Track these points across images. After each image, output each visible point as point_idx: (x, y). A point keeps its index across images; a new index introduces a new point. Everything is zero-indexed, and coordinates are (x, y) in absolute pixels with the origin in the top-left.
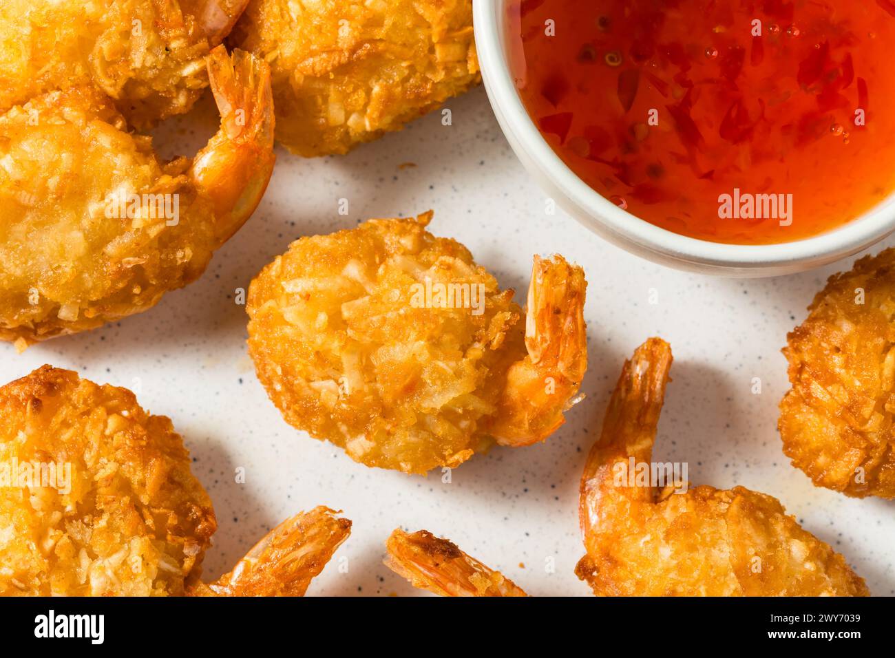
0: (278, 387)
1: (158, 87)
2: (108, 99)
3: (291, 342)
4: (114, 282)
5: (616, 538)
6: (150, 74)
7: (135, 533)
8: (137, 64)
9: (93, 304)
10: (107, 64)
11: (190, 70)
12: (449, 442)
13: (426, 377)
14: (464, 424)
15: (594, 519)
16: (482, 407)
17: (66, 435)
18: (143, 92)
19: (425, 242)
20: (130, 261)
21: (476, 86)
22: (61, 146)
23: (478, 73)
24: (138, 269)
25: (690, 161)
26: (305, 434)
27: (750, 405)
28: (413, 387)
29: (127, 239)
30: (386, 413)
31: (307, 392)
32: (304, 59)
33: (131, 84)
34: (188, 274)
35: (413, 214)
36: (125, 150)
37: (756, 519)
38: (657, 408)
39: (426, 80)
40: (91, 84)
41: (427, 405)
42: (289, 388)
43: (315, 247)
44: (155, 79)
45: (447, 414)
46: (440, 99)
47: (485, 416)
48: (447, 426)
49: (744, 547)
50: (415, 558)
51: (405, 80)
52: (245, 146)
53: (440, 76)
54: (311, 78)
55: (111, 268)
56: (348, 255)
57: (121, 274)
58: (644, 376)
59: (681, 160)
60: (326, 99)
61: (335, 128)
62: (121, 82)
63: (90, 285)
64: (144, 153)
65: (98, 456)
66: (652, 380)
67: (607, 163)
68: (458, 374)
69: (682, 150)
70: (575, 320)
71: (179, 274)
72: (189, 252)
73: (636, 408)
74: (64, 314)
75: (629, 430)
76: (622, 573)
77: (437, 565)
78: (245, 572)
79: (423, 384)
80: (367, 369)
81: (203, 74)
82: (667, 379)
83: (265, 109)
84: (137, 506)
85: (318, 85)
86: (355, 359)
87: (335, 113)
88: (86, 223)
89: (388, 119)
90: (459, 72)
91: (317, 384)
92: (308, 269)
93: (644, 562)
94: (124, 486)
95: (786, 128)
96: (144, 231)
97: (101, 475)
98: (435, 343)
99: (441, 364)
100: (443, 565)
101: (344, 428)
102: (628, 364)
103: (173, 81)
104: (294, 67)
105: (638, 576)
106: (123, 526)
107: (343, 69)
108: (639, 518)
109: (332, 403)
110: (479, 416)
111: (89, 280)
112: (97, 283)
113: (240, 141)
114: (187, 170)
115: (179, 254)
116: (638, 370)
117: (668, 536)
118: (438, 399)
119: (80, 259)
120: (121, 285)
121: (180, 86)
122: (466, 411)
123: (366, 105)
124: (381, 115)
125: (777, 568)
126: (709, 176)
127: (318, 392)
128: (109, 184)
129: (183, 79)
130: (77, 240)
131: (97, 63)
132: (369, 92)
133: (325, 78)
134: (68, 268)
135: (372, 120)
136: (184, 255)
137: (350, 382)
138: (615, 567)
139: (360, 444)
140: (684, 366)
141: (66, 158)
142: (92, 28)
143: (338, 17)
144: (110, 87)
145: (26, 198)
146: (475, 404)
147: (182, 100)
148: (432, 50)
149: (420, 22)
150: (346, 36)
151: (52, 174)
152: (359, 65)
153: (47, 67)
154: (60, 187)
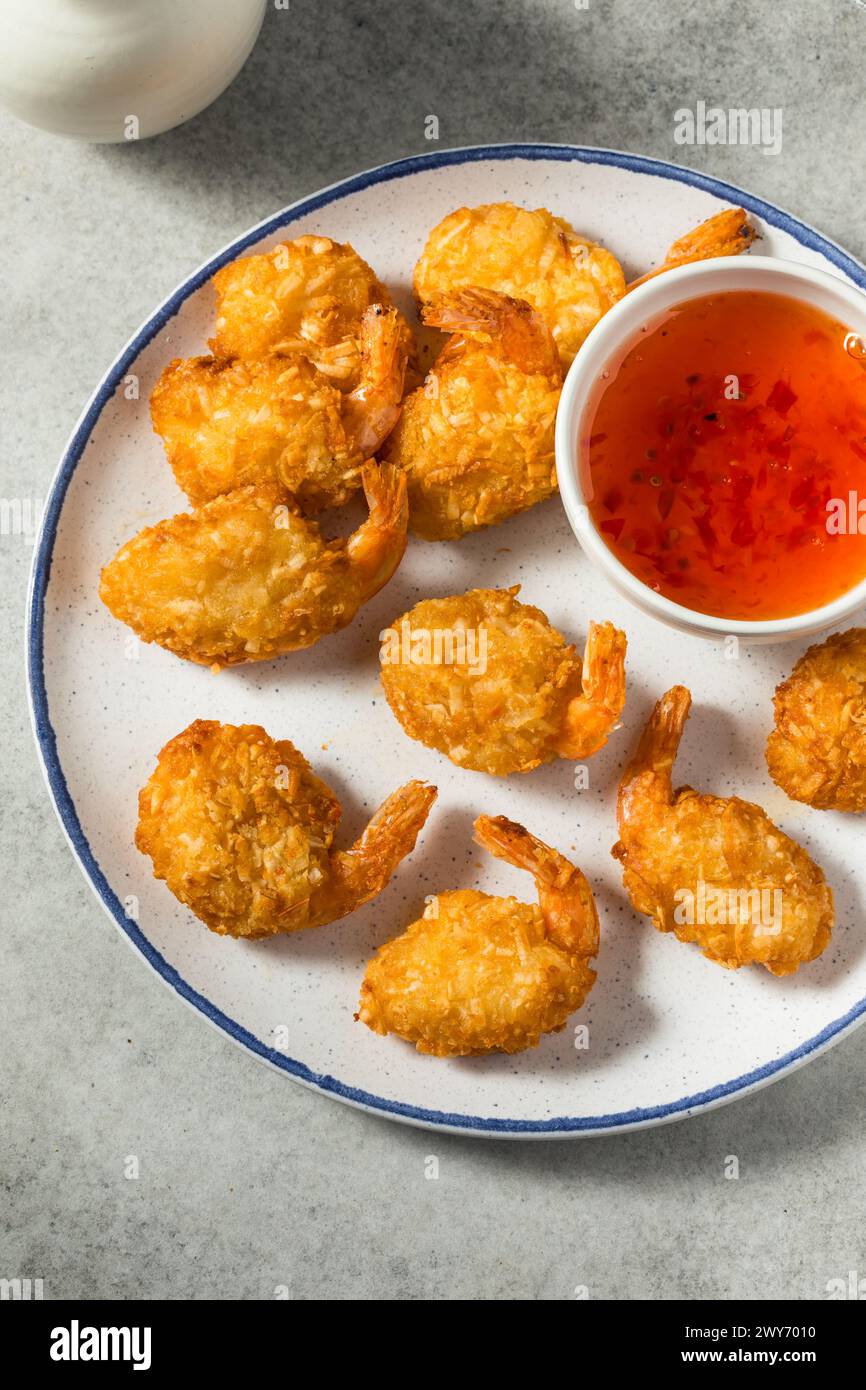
0: (402, 708)
1: (325, 486)
2: (288, 493)
3: (413, 675)
4: (287, 626)
5: (642, 828)
6: (320, 477)
7: (288, 825)
8: (311, 469)
9: (270, 641)
10: (289, 468)
11: (349, 475)
12: (524, 754)
13: (509, 705)
14: (535, 741)
15: (627, 815)
16: (548, 729)
17: (224, 766)
18: (314, 489)
19: (514, 608)
20: (300, 612)
21: (555, 495)
22: (254, 526)
23: (558, 486)
24: (305, 617)
25: (708, 558)
26: (420, 743)
27: (748, 739)
28: (499, 712)
29: (298, 595)
30: (479, 730)
31: (422, 712)
32: (432, 470)
33: (306, 483)
34: (341, 623)
35: (506, 587)
36: (300, 531)
37: (743, 819)
38: (678, 738)
39: (520, 490)
40: (277, 482)
41: (509, 725)
42: (410, 709)
43: (433, 607)
44: (323, 480)
45: (523, 733)
46: (530, 504)
47: (551, 736)
48: (523, 740)
49: (732, 838)
50: (495, 834)
51: (505, 489)
52: (386, 531)
53: (530, 487)
54: (436, 484)
55: (286, 615)
56: (457, 615)
57: (292, 620)
58: (670, 714)
59: (701, 556)
60: (446, 500)
61: (451, 522)
62: (299, 482)
63: (270, 627)
64: (312, 534)
65: (250, 775)
66: (675, 717)
67: (649, 557)
68: (532, 704)
69: (703, 549)
70: (617, 669)
71: (333, 622)
72: (342, 606)
73: (662, 736)
74: (249, 647)
75: (655, 752)
76: (644, 853)
77: (510, 840)
78: (371, 836)
79: (507, 710)
80: (467, 697)
81: (358, 478)
82: (686, 716)
83: (402, 505)
84: (284, 806)
85: (440, 489)
86: (459, 690)
87: (453, 511)
88: (269, 582)
89: (491, 517)
90: (544, 484)
91: (429, 707)
92: (428, 623)
93: (660, 846)
94: (273, 794)
95: (779, 538)
96: (310, 590)
98: (516, 681)
99: (520, 696)
100: (515, 841)
101: (448, 740)
102: (659, 704)
103: (336, 482)
104: (425, 475)
105: (655, 856)
107: (459, 479)
108: (659, 816)
109: (440, 721)
110: (546, 735)
111: (269, 623)
112: (275, 626)
113: (383, 528)
114: (343, 547)
115: (335, 608)
116: (666, 709)
117: (678, 829)
118: (517, 722)
119: (264, 608)
120: (292, 629)
121: (341, 486)
122: (537, 731)
123: (475, 506)
124: (486, 514)
125: (755, 854)
126: (721, 569)
127: (430, 713)
128: (287, 555)
129: (344, 481)
130: (262, 595)
131: (282, 466)
132: (478, 496)
133: (446, 484)
134: (255, 614)
135: (479, 517)
136: (339, 609)
137: (455, 705)
138: (639, 849)
139: (460, 752)
140: (701, 708)
141: (258, 535)
142: (280, 442)
143: (458, 442)
144: (291, 484)
145: (227, 562)
146: (544, 726)
147: (342, 496)
148: (525, 468)
149: (518, 447)
150: (463, 456)
151: (247, 546)
152: (471, 477)
153: (246, 468)
154: (253, 556)
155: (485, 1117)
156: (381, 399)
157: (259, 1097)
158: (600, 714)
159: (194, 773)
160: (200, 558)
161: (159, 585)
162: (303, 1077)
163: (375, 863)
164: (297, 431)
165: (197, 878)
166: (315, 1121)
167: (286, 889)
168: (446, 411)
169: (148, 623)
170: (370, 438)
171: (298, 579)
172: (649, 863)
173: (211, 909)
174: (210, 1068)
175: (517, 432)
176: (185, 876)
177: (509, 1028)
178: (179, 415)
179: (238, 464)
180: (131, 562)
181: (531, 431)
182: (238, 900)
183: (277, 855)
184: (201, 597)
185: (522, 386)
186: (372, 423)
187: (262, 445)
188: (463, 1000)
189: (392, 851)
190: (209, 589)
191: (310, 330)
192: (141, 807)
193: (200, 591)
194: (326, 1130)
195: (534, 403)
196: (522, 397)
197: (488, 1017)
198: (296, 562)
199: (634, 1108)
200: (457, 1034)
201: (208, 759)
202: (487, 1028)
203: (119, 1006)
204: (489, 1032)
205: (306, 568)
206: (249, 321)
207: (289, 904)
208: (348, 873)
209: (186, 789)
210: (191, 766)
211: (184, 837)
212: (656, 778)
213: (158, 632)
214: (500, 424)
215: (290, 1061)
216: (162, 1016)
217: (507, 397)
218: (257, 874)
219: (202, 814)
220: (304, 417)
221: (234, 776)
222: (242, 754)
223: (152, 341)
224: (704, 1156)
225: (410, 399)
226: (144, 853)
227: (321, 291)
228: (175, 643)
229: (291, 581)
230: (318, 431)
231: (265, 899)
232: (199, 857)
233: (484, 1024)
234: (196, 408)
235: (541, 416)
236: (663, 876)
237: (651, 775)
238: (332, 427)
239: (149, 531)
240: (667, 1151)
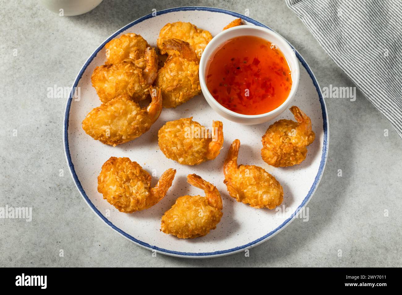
0: (165, 150)
1: (140, 94)
2: (130, 96)
3: (167, 140)
5: (231, 175)
6: (138, 91)
7: (138, 181)
8: (136, 89)
9: (129, 135)
10: (130, 90)
11: (146, 90)
12: (198, 158)
13: (193, 145)
14: (201, 154)
15: (227, 173)
16: (204, 150)
17: (120, 168)
18: (137, 95)
19: (191, 122)
20: (136, 126)
21: (200, 94)
22: (122, 105)
23: (201, 90)
24: (137, 128)
25: (241, 104)
26: (170, 159)
27: (256, 152)
28: (191, 147)
29: (135, 122)
30: (186, 152)
31: (170, 150)
32: (167, 88)
33: (135, 94)
34: (147, 129)
35: (190, 117)
36: (134, 105)
37: (258, 170)
38: (238, 152)
39: (190, 91)
40: (127, 94)
41: (194, 150)
42: (167, 149)
43: (170, 123)
44: (139, 92)
45: (198, 152)
46: (193, 95)
47: (205, 152)
48: (198, 154)
49: (255, 174)
50: (193, 178)
51: (186, 91)
52: (157, 104)
53: (193, 91)
54: (168, 91)
55: (132, 127)
56: (177, 124)
57: (134, 129)
58: (235, 146)
59: (239, 103)
60: (171, 96)
61: (173, 101)
62: (133, 93)
63: (128, 131)
64: (137, 106)
65: (127, 170)
66: (236, 146)
67: (226, 104)
68: (199, 144)
69: (240, 102)
70: (221, 132)
71: (145, 129)
72: (147, 124)
73: (234, 152)
74: (123, 138)
75: (232, 156)
76: (232, 181)
78: (160, 183)
79: (193, 146)
80: (182, 144)
81: (148, 91)
82: (239, 147)
83: (160, 97)
84: (136, 176)
85: (170, 93)
86: (180, 142)
87: (173, 98)
88: (128, 119)
89: (183, 99)
90: (197, 90)
91: (172, 148)
92: (170, 127)
93: (236, 178)
94: (133, 174)
95: (259, 97)
96: (139, 120)
97: (128, 173)
99: (196, 142)
100: (198, 180)
101: (178, 157)
102: (232, 145)
104: (165, 90)
105: (235, 181)
106: (136, 181)
107: (175, 90)
108: (235, 171)
109: (175, 151)
110: (204, 152)
111: (128, 130)
112: (130, 131)
113: (156, 103)
114: (146, 109)
115: (145, 125)
116: (234, 145)
117: (241, 173)
118: (196, 149)
119: (126, 126)
120: (134, 131)
121: (144, 94)
122: (201, 151)
123: (179, 96)
124: (182, 98)
125: (261, 177)
126: (245, 106)
127: (173, 150)
128: (132, 111)
130: (126, 123)
131: (128, 90)
132: (180, 94)
133: (171, 91)
134: (124, 128)
135: (180, 99)
136: (146, 125)
137: (179, 147)
139: (181, 160)
140: (243, 145)
141: (124, 107)
142: (127, 83)
143: (173, 80)
144: (131, 94)
145: (116, 114)
146: (203, 150)
147: (144, 96)
148: (191, 86)
149: (189, 80)
150: (175, 83)
151: (121, 110)
152: (178, 89)
153: (119, 91)
154: (123, 112)
155: (197, 253)
156: (152, 71)
157: (136, 257)
158: (217, 145)
159: (112, 170)
160: (109, 114)
161: (98, 123)
162: (148, 247)
163: (162, 190)
164: (131, 80)
165: (115, 197)
166: (151, 262)
167: (139, 197)
168: (169, 72)
169: (96, 134)
170: (150, 81)
171: (135, 117)
172: (234, 183)
173: (120, 205)
174: (122, 250)
175: (188, 76)
176: (112, 197)
177: (202, 228)
178: (100, 80)
179: (116, 90)
180: (91, 117)
181: (192, 75)
182: (127, 202)
183: (136, 189)
184: (110, 125)
185: (189, 64)
186: (151, 77)
187: (123, 84)
188: (189, 221)
189: (166, 186)
190: (112, 122)
191: (132, 56)
192: (98, 181)
193: (109, 123)
194: (155, 264)
195: (192, 68)
196: (189, 68)
197: (196, 225)
198: (134, 113)
199: (236, 247)
200: (188, 231)
201: (115, 166)
202: (196, 228)
203: (96, 236)
204: (196, 229)
205: (137, 114)
206: (115, 55)
207: (140, 201)
208: (155, 193)
209: (110, 174)
210: (111, 168)
211: (111, 187)
212: (233, 162)
213: (99, 136)
214: (184, 74)
215: (144, 243)
216: (108, 238)
217: (185, 67)
218: (131, 194)
219: (115, 180)
220: (133, 76)
221: (122, 170)
222: (124, 164)
223: (90, 64)
224: (255, 261)
225: (160, 70)
226: (100, 193)
227: (134, 46)
228: (103, 139)
229: (133, 118)
230: (137, 79)
231: (134, 200)
232: (115, 191)
233: (195, 227)
234: (104, 77)
235: (194, 72)
236: (238, 186)
237: (232, 162)
238: (141, 78)
239: (94, 109)
240: (246, 261)
